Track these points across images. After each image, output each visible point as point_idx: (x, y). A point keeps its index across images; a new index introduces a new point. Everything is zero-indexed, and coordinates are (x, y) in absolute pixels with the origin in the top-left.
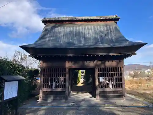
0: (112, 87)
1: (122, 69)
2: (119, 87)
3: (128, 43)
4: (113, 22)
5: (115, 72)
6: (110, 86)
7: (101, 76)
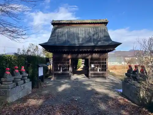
0: (100, 71)
1: (106, 59)
2: (104, 71)
3: (110, 42)
4: (103, 25)
5: (100, 61)
6: (98, 70)
7: (92, 64)
